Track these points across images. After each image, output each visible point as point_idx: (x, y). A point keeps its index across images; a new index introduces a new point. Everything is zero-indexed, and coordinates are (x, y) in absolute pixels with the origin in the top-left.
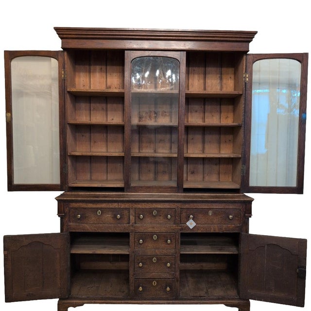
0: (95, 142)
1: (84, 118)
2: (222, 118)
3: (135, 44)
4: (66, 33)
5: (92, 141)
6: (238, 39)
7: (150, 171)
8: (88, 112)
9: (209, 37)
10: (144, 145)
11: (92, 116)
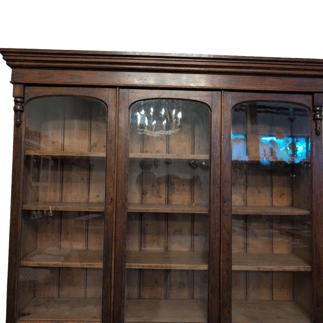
0: (68, 233)
1: (52, 194)
2: (274, 196)
3: (135, 79)
4: (19, 58)
5: (63, 231)
6: (309, 73)
7: (157, 283)
8: (58, 184)
9: (261, 68)
10: (149, 237)
11: (64, 191)
